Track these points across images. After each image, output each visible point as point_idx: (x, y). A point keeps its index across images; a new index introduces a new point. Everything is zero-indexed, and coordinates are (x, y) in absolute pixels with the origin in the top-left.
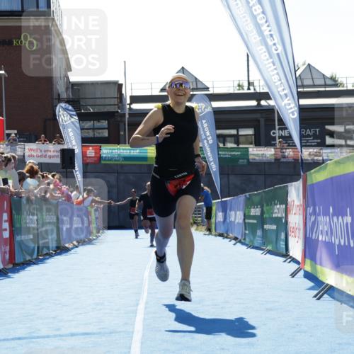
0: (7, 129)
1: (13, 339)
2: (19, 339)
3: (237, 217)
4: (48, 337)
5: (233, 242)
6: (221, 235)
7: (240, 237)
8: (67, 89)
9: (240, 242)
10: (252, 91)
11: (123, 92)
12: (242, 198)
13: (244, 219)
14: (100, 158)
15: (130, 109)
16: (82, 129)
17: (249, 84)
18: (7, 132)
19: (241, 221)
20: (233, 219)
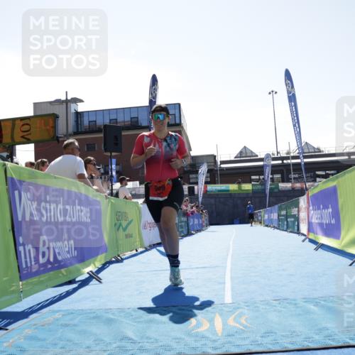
3: (275, 216)
5: (273, 228)
6: (267, 226)
7: (276, 226)
9: (276, 228)
10: (279, 156)
11: (217, 159)
12: (276, 207)
13: (279, 217)
14: (207, 191)
15: (220, 167)
16: (197, 178)
17: (278, 153)
19: (277, 218)
20: (272, 217)
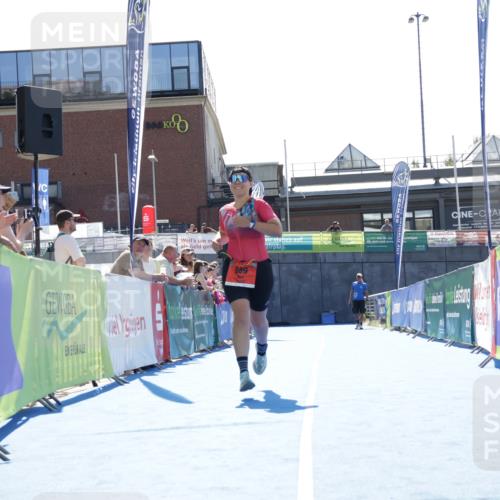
0: (158, 219)
1: (173, 428)
2: (177, 428)
3: (414, 307)
4: (209, 426)
5: (412, 335)
6: (398, 329)
7: (419, 330)
8: (222, 173)
9: (420, 335)
10: (429, 168)
11: (284, 174)
12: (420, 285)
13: (425, 309)
15: (292, 192)
17: (426, 160)
18: (158, 221)
19: (420, 311)
20: (410, 309)
